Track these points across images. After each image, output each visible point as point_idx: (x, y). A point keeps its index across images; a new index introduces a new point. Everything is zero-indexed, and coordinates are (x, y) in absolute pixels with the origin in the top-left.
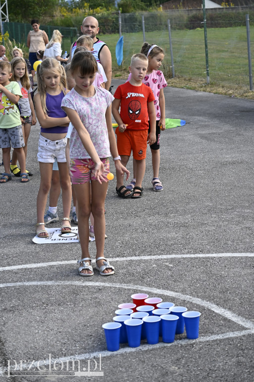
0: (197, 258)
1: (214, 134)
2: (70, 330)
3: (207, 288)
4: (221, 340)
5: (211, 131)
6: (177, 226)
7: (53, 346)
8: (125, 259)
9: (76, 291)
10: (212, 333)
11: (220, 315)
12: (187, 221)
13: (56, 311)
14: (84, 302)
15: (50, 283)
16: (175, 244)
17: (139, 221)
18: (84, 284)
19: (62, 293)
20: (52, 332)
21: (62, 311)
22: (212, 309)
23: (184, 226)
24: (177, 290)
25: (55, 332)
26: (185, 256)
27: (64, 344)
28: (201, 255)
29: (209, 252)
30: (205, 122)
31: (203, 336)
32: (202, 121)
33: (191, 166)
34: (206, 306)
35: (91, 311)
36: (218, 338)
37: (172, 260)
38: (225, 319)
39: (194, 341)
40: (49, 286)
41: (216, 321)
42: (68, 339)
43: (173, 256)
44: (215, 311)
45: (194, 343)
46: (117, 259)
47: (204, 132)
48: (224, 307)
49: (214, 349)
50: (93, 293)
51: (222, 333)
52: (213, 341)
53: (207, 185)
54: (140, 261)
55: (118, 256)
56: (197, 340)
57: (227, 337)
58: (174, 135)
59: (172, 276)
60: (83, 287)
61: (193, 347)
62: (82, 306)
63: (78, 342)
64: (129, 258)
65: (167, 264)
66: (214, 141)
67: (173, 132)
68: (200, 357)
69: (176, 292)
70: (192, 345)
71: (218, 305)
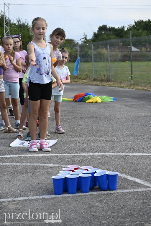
0: (119, 155)
1: (134, 105)
2: (27, 185)
3: (124, 169)
4: (133, 192)
5: (132, 104)
6: (106, 141)
7: (15, 192)
8: (70, 154)
9: (35, 168)
10: (127, 189)
11: (132, 181)
12: (113, 139)
13: (20, 176)
14: (39, 173)
15: (18, 164)
16: (104, 149)
17: (82, 139)
18: (41, 165)
19: (25, 168)
20: (15, 186)
21: (24, 177)
22: (127, 178)
23: (111, 141)
24: (104, 169)
25: (17, 186)
26: (111, 154)
27: (23, 191)
28: (121, 154)
29: (127, 152)
30: (129, 100)
31: (119, 190)
32: (127, 100)
33: (118, 117)
34: (123, 176)
35: (44, 177)
36: (130, 191)
37: (101, 156)
38: (136, 183)
39: (113, 192)
40: (17, 165)
41: (129, 183)
42: (26, 189)
43: (103, 154)
44: (129, 179)
45: (113, 193)
46: (65, 154)
47: (128, 104)
48: (135, 177)
49: (127, 196)
50: (46, 169)
51: (133, 189)
52: (127, 192)
53: (128, 125)
54: (80, 156)
55: (66, 153)
56: (115, 191)
57: (137, 191)
58: (109, 105)
59: (101, 162)
60: (40, 166)
61: (112, 195)
62: (38, 174)
63: (32, 191)
64: (73, 154)
65: (98, 157)
66: (134, 107)
67: (108, 103)
68: (116, 199)
69: (103, 169)
70: (112, 194)
71: (131, 176)
